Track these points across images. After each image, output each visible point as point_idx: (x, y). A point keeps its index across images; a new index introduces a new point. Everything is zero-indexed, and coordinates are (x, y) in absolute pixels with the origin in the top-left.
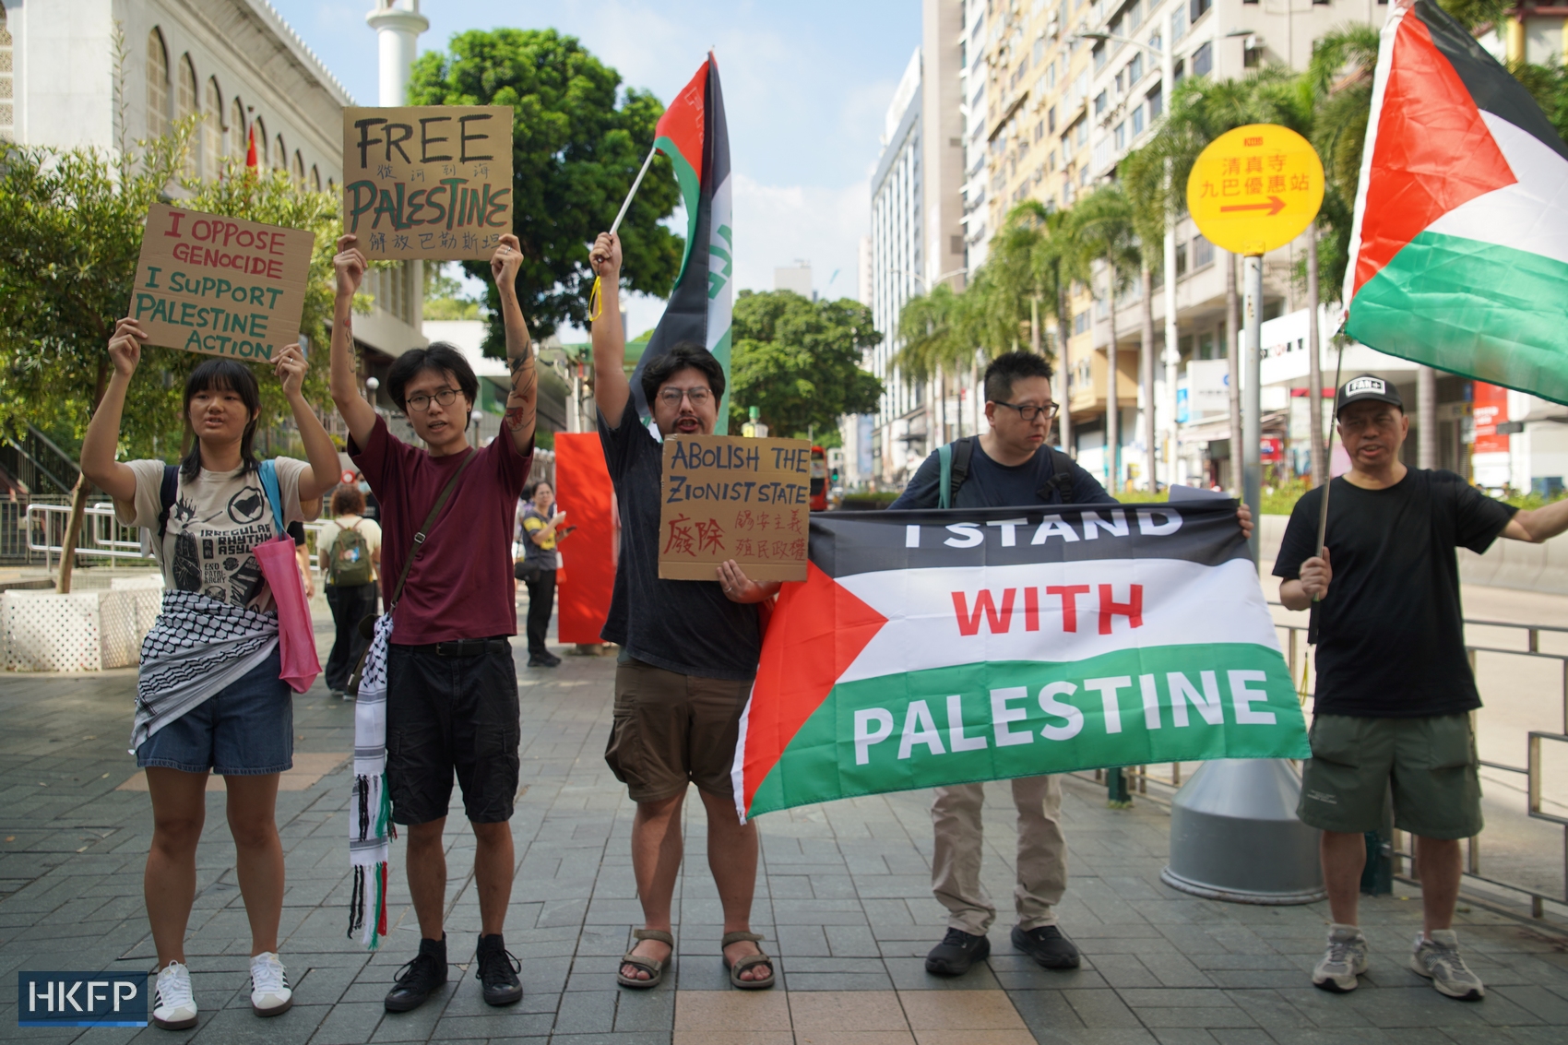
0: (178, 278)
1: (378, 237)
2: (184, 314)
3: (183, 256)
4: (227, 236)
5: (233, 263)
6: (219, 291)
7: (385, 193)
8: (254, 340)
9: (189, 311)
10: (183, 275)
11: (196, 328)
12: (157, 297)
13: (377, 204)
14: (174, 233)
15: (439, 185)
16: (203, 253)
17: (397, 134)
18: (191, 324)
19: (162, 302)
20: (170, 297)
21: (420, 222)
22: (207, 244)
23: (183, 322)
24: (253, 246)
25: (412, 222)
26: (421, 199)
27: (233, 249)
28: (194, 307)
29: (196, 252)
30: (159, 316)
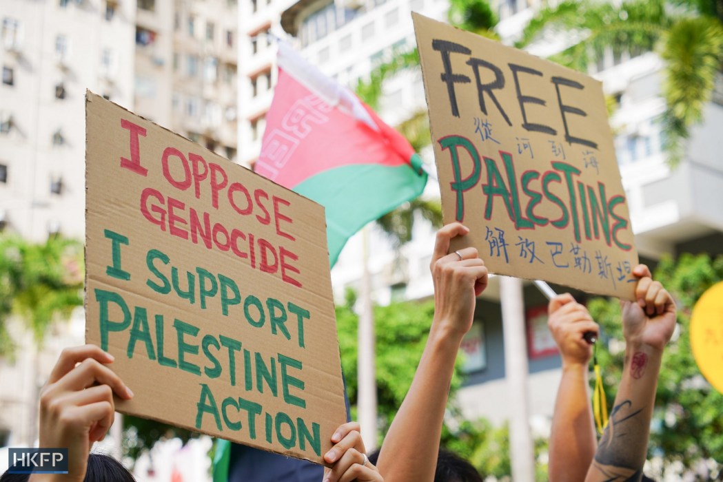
0: (157, 262)
1: (496, 234)
2: (183, 347)
3: (157, 216)
4: (215, 188)
5: (231, 244)
6: (226, 302)
7: (491, 163)
8: (293, 411)
9: (188, 339)
10: (165, 259)
11: (205, 378)
12: (133, 301)
13: (484, 179)
14: (134, 165)
15: (550, 168)
16: (185, 214)
17: (487, 77)
18: (195, 369)
19: (141, 313)
20: (155, 305)
21: (543, 221)
22: (187, 196)
23: (184, 365)
24: (252, 217)
25: (534, 221)
26: (535, 185)
27: (226, 217)
28: (194, 331)
29: (177, 212)
30: (140, 345)
